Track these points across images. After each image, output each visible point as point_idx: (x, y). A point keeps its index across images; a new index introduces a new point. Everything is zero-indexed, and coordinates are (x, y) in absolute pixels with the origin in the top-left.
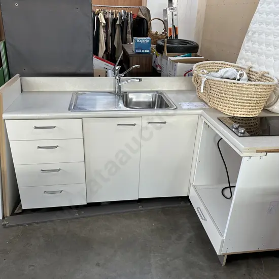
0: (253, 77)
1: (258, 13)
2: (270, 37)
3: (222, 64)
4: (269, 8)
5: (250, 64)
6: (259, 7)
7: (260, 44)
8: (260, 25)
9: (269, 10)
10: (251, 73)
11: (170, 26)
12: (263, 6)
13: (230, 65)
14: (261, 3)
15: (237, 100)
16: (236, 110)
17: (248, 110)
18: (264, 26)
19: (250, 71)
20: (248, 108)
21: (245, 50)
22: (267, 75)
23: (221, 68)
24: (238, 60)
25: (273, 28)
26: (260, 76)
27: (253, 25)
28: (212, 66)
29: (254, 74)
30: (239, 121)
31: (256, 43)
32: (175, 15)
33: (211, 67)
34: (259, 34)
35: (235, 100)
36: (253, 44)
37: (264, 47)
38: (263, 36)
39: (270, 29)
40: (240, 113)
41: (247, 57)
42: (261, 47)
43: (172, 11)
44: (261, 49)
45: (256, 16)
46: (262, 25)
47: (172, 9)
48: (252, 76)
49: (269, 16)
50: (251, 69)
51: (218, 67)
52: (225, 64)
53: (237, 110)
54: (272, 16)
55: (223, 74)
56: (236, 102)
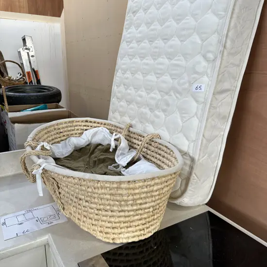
0: (136, 142)
1: (125, 42)
2: (149, 77)
3: (87, 121)
4: (140, 32)
5: (127, 120)
6: (125, 33)
7: (137, 88)
8: (131, 59)
9: (139, 35)
10: (132, 135)
11: (27, 69)
12: (129, 31)
13: (98, 123)
14: (127, 26)
15: (114, 214)
16: (116, 231)
17: (141, 227)
18: (138, 60)
19: (130, 131)
20: (140, 222)
21: (118, 98)
22: (158, 141)
23: (85, 128)
24: (111, 114)
25: (152, 62)
26: (148, 141)
27: (121, 60)
28: (70, 126)
29: (136, 137)
30: (127, 252)
31: (131, 88)
32: (32, 56)
33: (69, 129)
34: (133, 73)
35: (110, 213)
36: (126, 89)
37: (144, 94)
38: (139, 76)
39: (147, 64)
40: (127, 235)
41: (121, 109)
42: (140, 92)
43: (28, 51)
44: (141, 96)
45: (123, 46)
46: (134, 60)
47: (26, 49)
48: (134, 141)
49: (143, 44)
50: (131, 129)
51: (82, 128)
52: (91, 122)
53: (120, 231)
54: (145, 44)
55: (90, 138)
56: (113, 216)
